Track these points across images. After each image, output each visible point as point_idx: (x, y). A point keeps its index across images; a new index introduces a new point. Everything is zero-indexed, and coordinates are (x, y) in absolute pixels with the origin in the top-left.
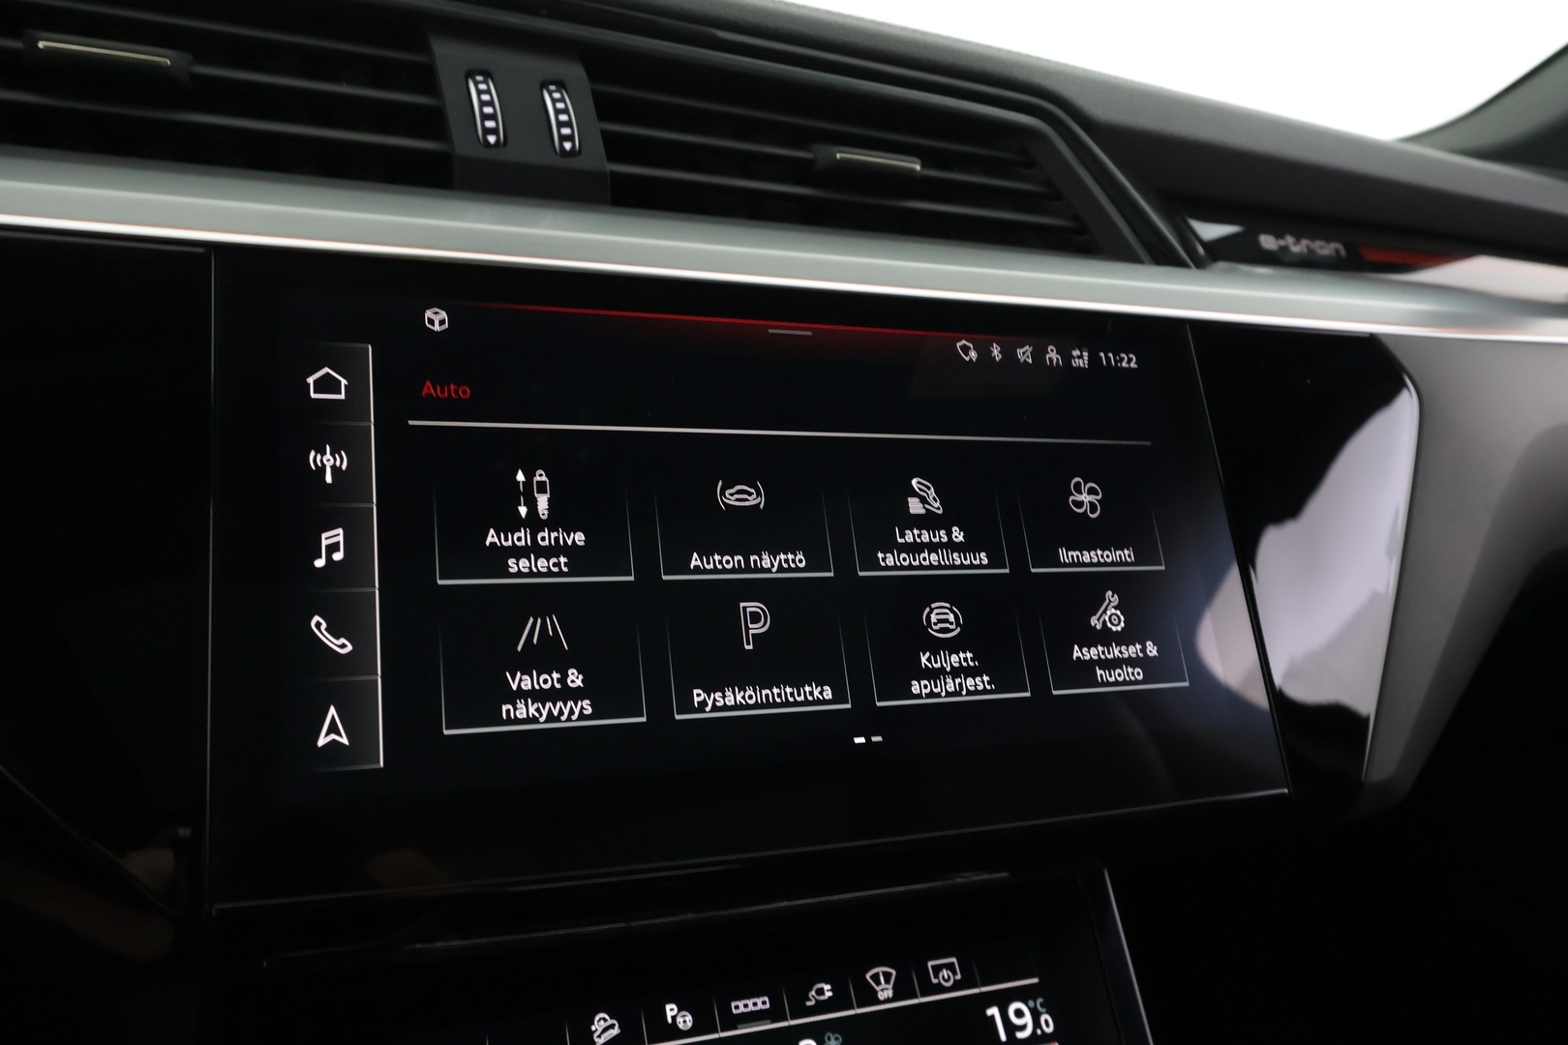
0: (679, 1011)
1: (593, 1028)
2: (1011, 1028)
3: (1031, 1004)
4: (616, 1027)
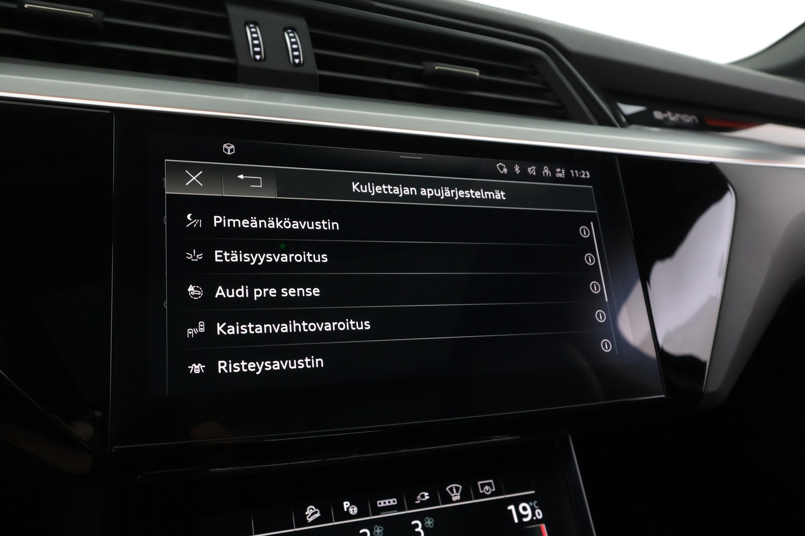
0: (351, 505)
1: (306, 513)
2: (520, 516)
3: (531, 504)
4: (319, 513)
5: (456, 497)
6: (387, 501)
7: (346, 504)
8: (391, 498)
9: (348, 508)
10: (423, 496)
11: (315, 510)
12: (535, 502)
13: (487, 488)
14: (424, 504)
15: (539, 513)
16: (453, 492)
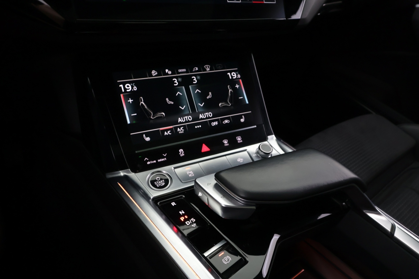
0: (169, 71)
1: (152, 73)
2: (232, 77)
3: (236, 73)
4: (157, 73)
5: (208, 69)
6: (182, 70)
7: (167, 71)
8: (184, 69)
9: (168, 72)
10: (195, 69)
11: (155, 72)
12: (238, 72)
13: (219, 67)
14: (196, 71)
15: (239, 76)
16: (207, 68)
